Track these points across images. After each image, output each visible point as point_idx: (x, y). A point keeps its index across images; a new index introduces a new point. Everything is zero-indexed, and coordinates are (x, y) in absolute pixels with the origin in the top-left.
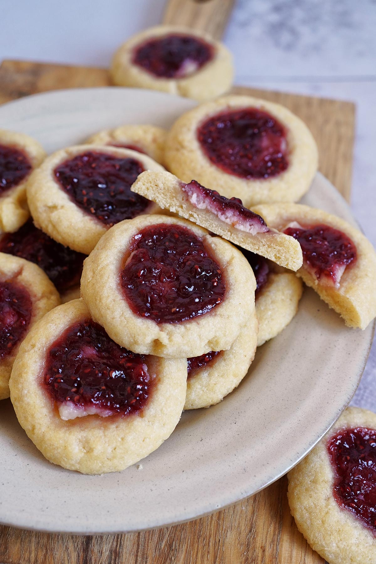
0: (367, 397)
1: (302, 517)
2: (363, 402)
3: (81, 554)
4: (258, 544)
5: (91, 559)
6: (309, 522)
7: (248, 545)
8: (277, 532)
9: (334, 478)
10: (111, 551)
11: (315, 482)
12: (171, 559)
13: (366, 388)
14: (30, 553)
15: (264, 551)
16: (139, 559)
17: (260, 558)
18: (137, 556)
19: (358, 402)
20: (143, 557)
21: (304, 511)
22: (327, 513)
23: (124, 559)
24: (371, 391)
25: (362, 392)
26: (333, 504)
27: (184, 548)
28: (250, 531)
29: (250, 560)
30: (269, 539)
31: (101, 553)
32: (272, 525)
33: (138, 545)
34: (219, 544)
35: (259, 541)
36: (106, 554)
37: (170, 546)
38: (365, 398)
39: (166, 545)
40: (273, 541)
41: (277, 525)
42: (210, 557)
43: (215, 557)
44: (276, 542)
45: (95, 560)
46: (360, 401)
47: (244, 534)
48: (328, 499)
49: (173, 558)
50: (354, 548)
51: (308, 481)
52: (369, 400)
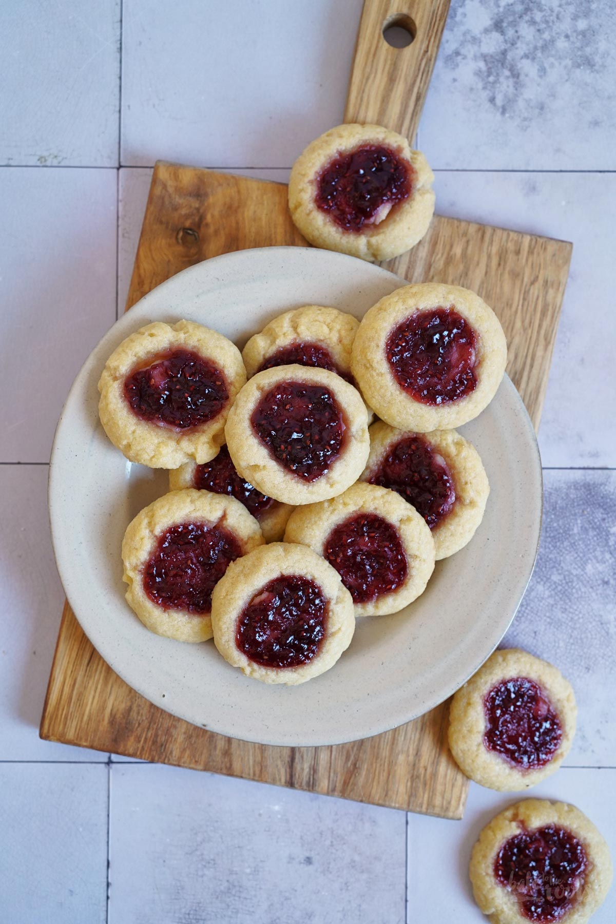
0: (528, 614)
1: (457, 754)
2: (523, 619)
3: (288, 770)
4: (422, 764)
5: (295, 774)
6: (462, 759)
7: (414, 765)
8: (437, 756)
9: (486, 727)
10: (310, 768)
11: (470, 731)
12: (355, 775)
13: (527, 605)
14: (249, 769)
15: (426, 770)
16: (332, 775)
17: (422, 776)
18: (330, 772)
19: (518, 619)
20: (334, 773)
21: (460, 752)
22: (477, 755)
23: (320, 774)
24: (532, 608)
25: (523, 609)
26: (483, 749)
27: (366, 766)
28: (417, 754)
29: (415, 777)
30: (431, 761)
31: (303, 769)
32: (434, 751)
33: (331, 763)
34: (392, 764)
35: (423, 763)
36: (306, 770)
37: (355, 765)
38: (525, 615)
39: (351, 764)
40: (433, 762)
41: (438, 750)
42: (385, 774)
43: (389, 774)
44: (436, 763)
45: (299, 776)
46: (520, 617)
47: (411, 758)
48: (479, 745)
49: (357, 775)
50: (494, 779)
51: (465, 730)
52: (529, 617)
